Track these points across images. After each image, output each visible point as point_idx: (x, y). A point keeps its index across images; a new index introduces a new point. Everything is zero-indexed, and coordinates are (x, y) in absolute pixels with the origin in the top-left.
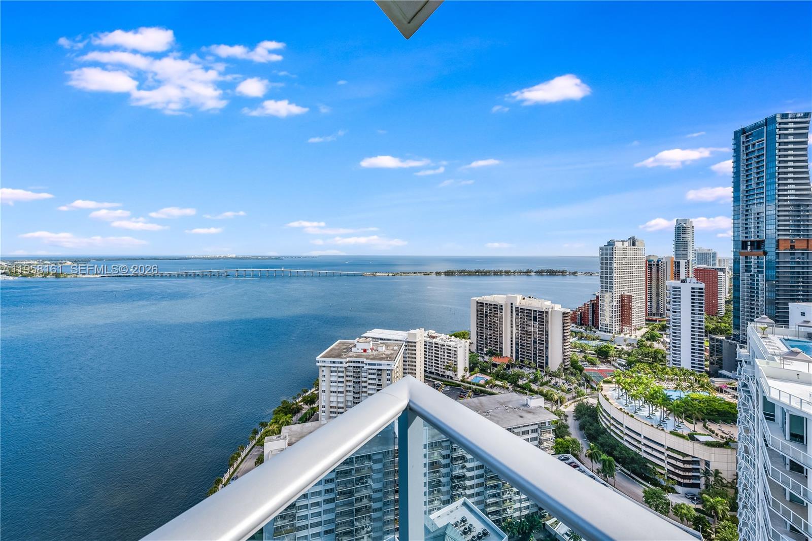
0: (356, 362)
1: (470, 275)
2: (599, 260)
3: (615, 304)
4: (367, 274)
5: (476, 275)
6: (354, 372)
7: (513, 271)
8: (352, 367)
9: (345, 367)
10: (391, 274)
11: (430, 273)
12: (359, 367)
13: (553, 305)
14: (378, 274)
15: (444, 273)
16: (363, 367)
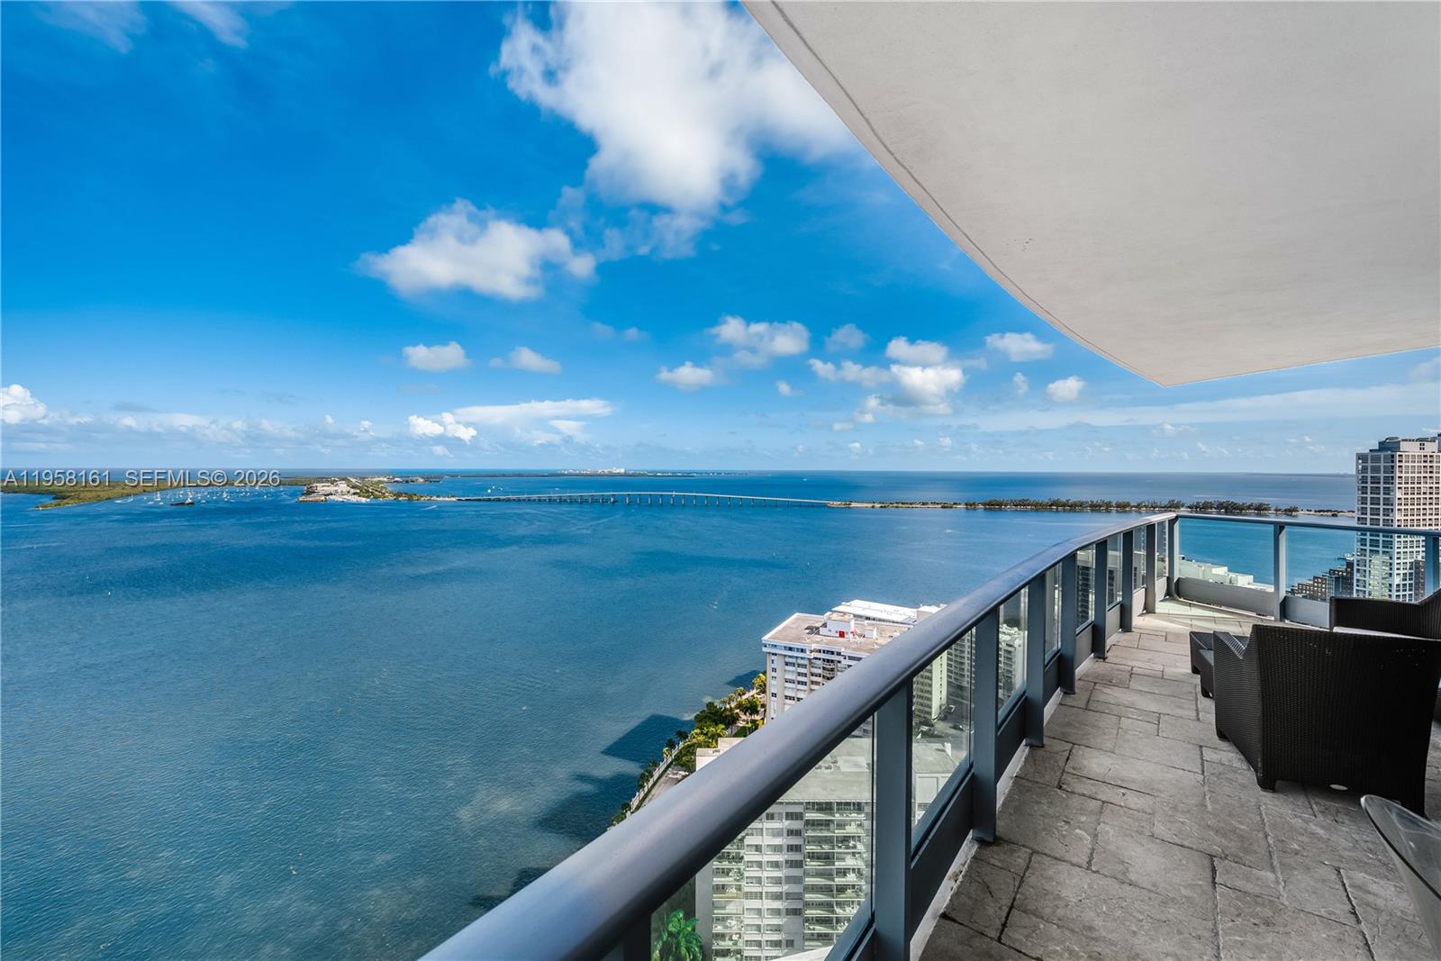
0: (828, 651)
1: (1037, 510)
2: (1355, 484)
3: (1397, 580)
4: (835, 503)
5: (1051, 510)
6: (824, 668)
7: (1135, 504)
8: (820, 659)
9: (809, 659)
10: (877, 505)
11: (955, 504)
12: (832, 661)
13: (1233, 575)
14: (853, 505)
15: (984, 504)
16: (839, 662)
